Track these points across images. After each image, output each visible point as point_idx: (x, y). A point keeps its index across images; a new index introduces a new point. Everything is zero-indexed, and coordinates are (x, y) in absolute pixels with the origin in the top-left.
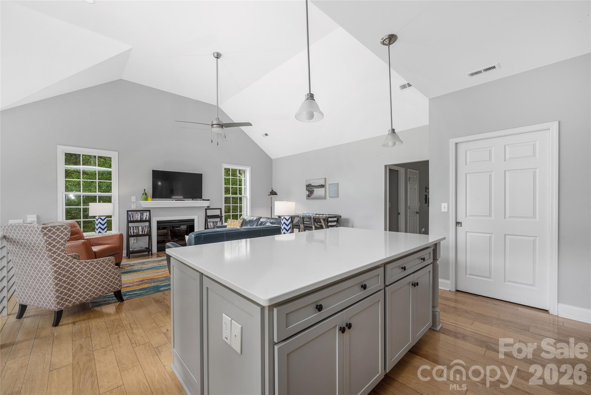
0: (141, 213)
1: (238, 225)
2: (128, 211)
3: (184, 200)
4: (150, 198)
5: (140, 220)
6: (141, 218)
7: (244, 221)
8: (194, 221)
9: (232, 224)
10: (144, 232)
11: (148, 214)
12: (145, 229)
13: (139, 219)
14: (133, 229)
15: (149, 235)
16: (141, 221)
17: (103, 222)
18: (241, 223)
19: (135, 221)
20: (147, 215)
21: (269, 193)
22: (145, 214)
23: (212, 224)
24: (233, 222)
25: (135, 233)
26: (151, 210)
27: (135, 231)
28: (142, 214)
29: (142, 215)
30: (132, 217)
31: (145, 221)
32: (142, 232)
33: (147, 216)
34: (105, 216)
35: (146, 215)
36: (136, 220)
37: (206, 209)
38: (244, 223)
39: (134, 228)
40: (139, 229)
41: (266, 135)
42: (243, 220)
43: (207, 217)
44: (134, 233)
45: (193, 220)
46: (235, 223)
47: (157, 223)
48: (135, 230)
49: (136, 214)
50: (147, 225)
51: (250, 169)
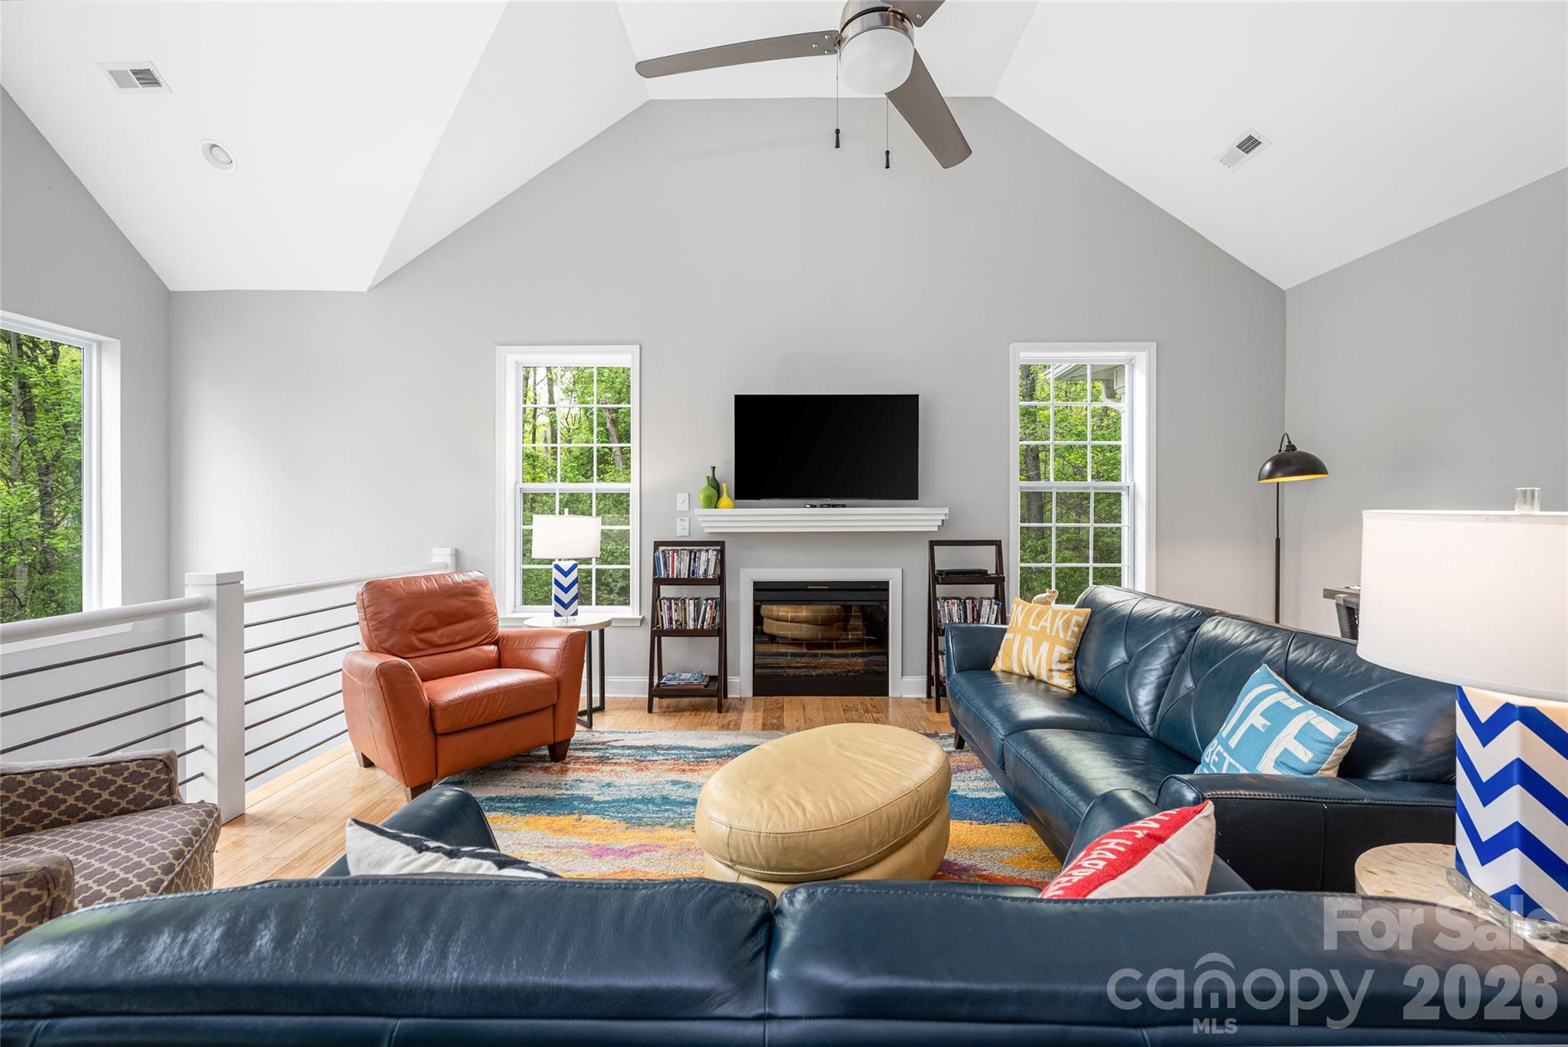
0: (691, 552)
1: (1062, 636)
2: (657, 545)
3: (844, 506)
4: (726, 500)
5: (686, 577)
6: (692, 572)
7: (1098, 617)
8: (887, 590)
9: (1032, 627)
10: (703, 623)
11: (712, 555)
12: (706, 609)
13: (684, 574)
14: (670, 608)
15: (719, 631)
16: (691, 581)
17: (566, 582)
18: (1078, 625)
19: (673, 579)
20: (708, 561)
21: (1268, 467)
22: (704, 556)
23: (955, 609)
24: (1038, 615)
25: (674, 623)
26: (726, 541)
27: (675, 616)
28: (693, 557)
29: (695, 562)
30: (665, 564)
31: (705, 582)
32: (696, 620)
33: (708, 565)
34: (576, 560)
35: (706, 562)
36: (675, 577)
37: (933, 544)
38: (1096, 629)
39: (671, 603)
40: (685, 609)
41: (1249, 144)
42: (1092, 615)
43: (938, 577)
44: (672, 623)
45: (883, 587)
46: (1048, 625)
47: (754, 590)
48: (676, 610)
49: (675, 554)
50: (714, 596)
51: (1149, 356)
